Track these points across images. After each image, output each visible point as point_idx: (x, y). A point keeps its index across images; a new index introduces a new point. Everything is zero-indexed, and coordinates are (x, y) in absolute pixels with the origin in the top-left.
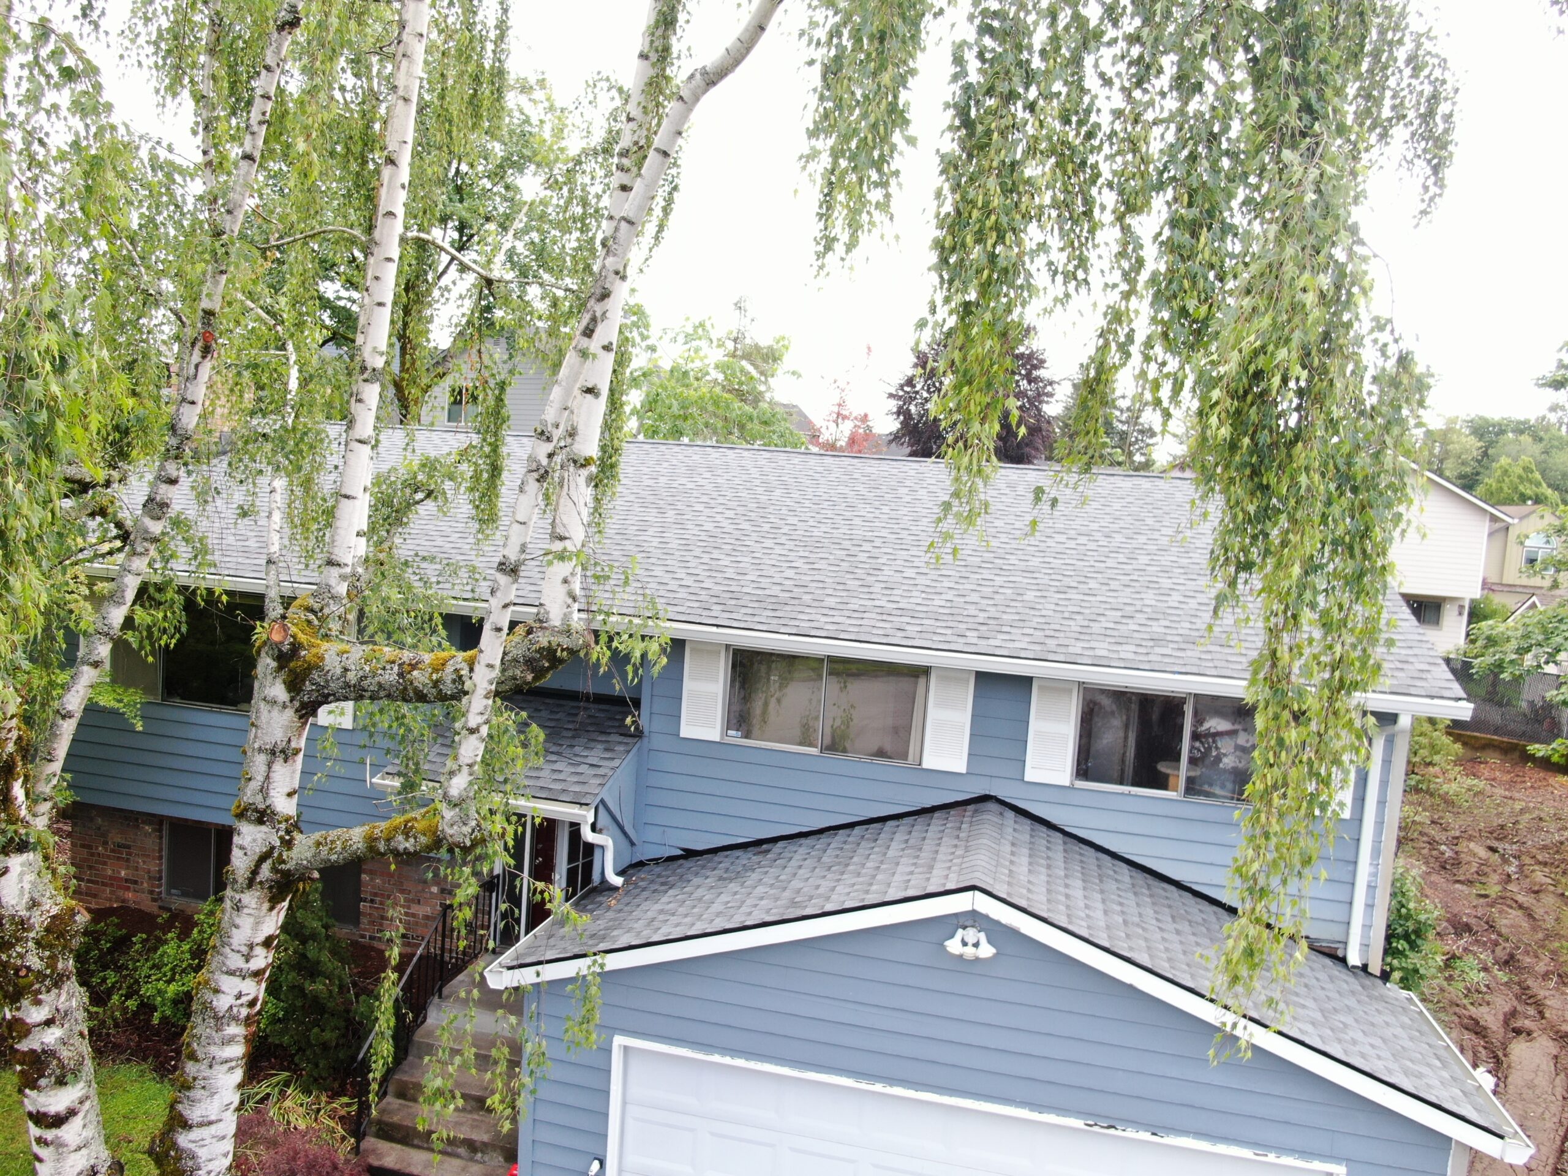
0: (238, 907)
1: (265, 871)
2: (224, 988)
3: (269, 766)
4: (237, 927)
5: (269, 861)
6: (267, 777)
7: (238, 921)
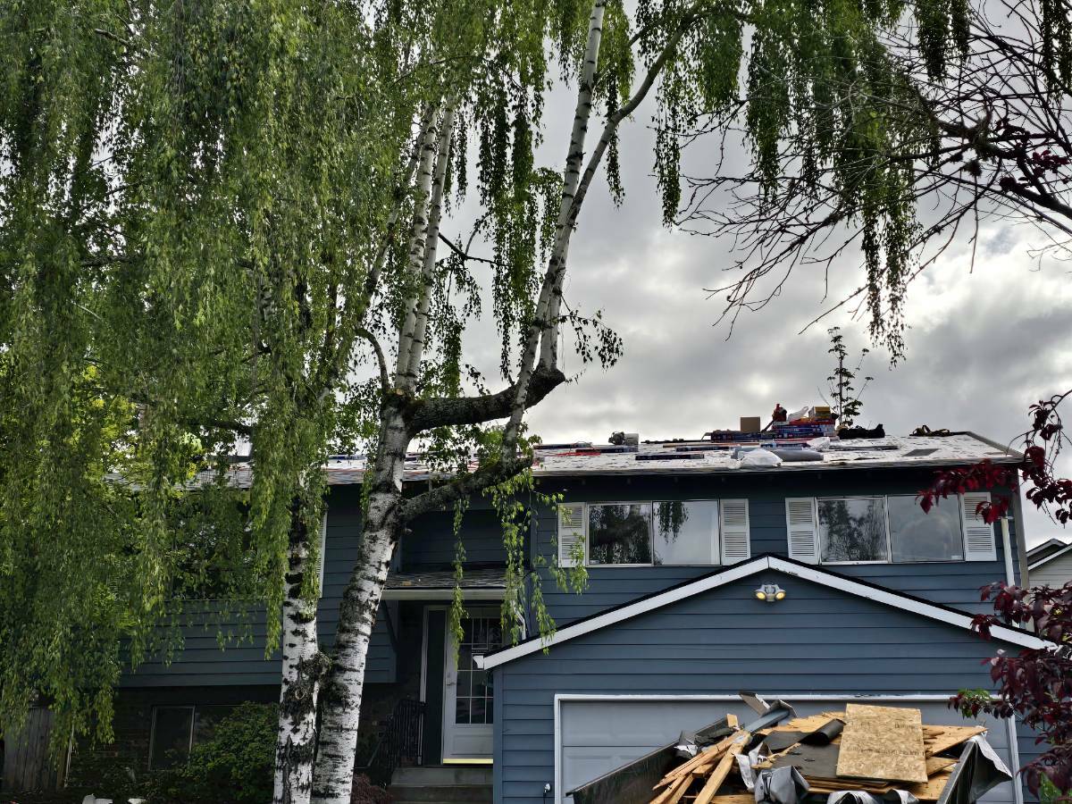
0: (374, 539)
1: (391, 518)
2: (365, 588)
3: (393, 462)
4: (373, 551)
5: (393, 513)
6: (392, 468)
7: (374, 548)
